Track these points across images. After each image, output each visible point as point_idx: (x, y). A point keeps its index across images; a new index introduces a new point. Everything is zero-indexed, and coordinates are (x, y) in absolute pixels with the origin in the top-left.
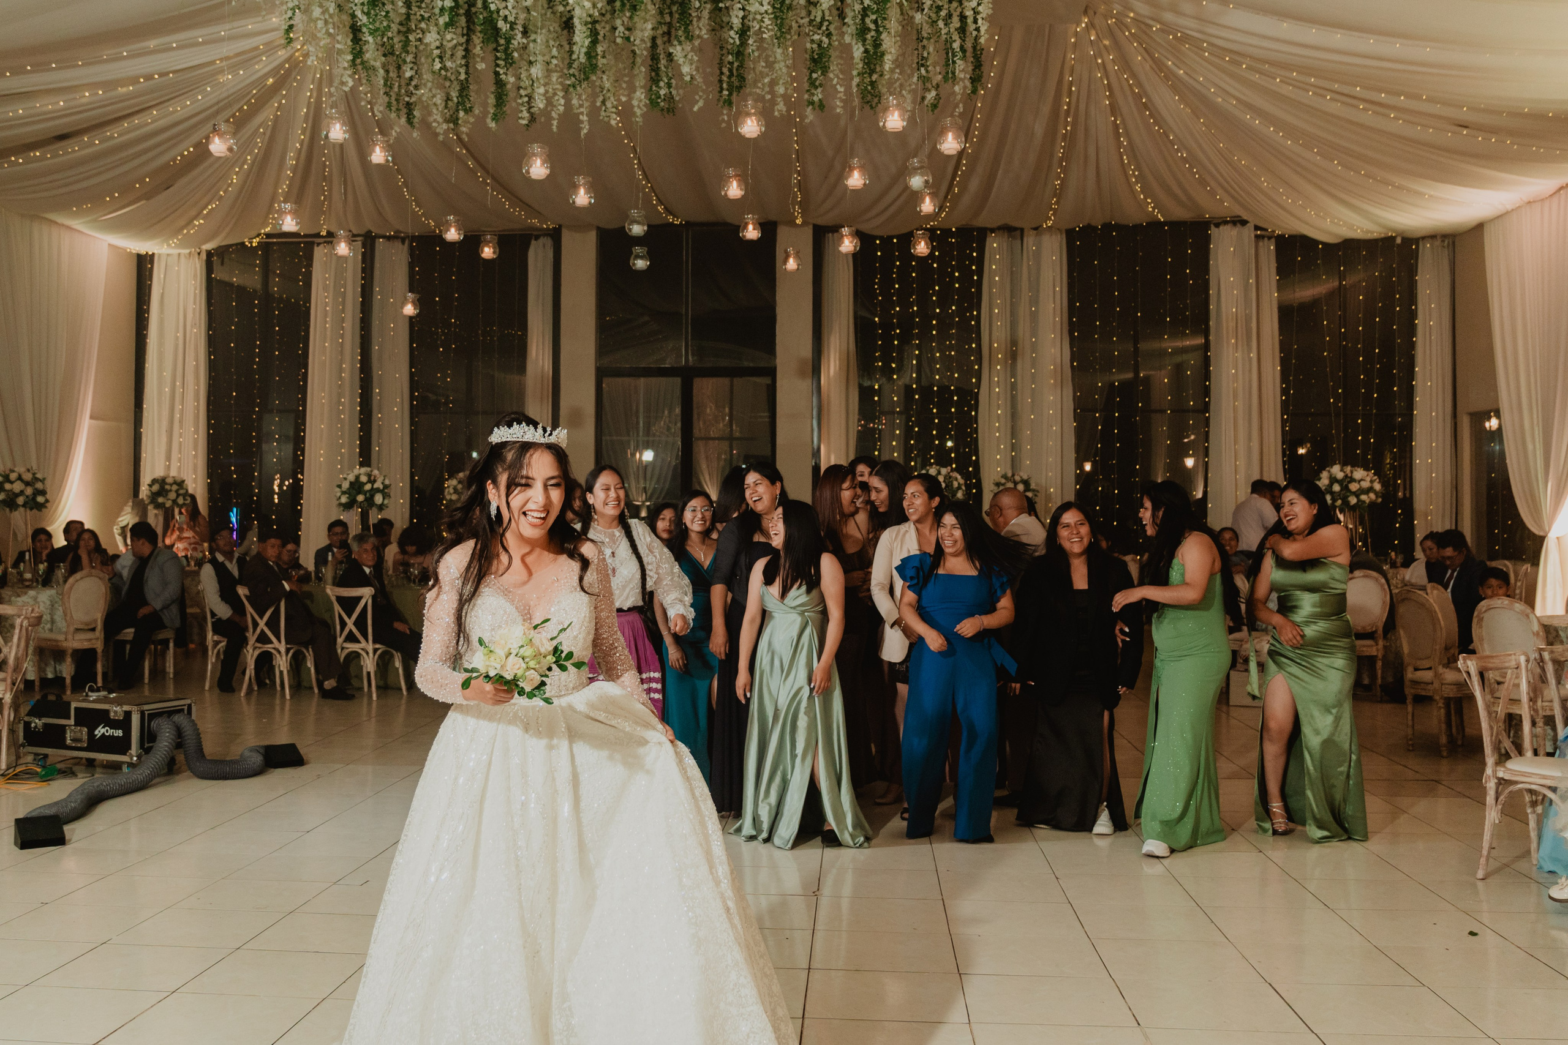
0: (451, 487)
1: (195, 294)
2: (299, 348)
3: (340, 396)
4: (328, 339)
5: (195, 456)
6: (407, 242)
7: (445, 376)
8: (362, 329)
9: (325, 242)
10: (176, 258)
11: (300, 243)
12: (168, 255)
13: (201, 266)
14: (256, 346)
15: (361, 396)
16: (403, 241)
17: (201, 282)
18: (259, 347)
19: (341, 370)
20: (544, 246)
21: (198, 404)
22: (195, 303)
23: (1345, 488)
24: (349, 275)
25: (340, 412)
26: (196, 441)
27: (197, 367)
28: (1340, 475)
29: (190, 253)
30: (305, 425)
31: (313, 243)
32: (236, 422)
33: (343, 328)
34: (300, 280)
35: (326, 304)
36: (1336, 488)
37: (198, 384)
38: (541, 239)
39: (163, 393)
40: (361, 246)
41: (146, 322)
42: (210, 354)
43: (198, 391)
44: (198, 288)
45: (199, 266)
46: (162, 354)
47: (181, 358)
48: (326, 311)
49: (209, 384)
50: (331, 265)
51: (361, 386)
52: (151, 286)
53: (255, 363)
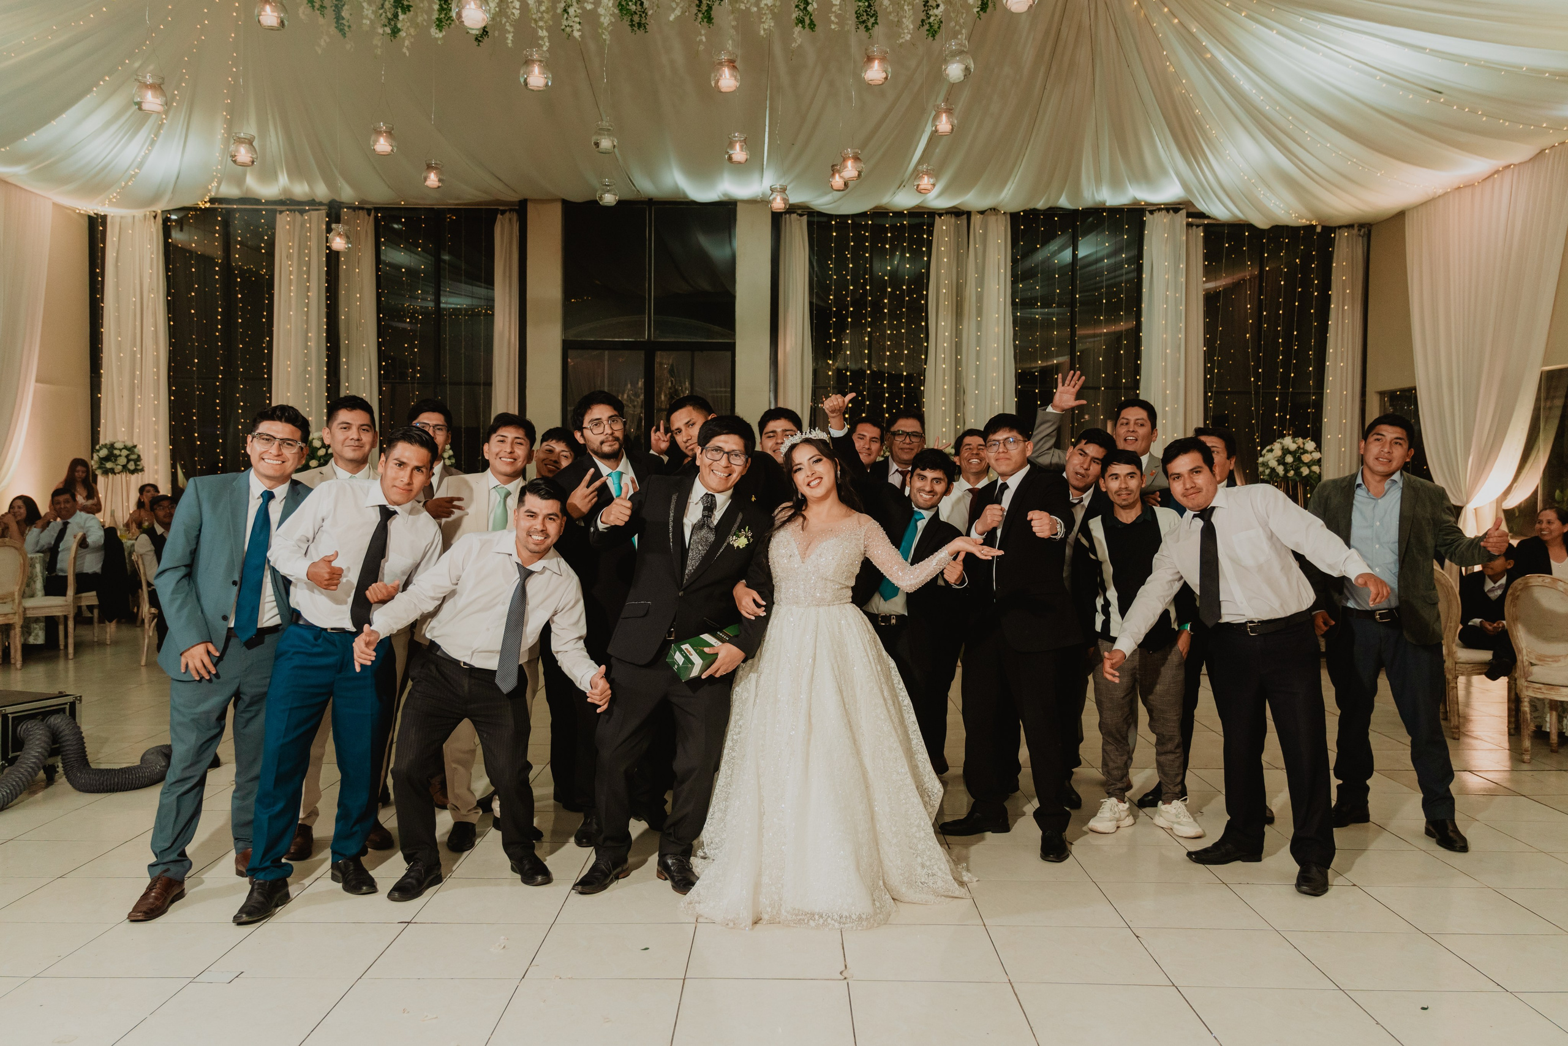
1: (152, 259)
2: (263, 316)
3: (306, 364)
4: (293, 307)
5: (156, 423)
6: (373, 212)
7: (412, 347)
8: (328, 298)
9: (288, 210)
10: (131, 219)
11: (262, 210)
12: (122, 217)
13: (157, 230)
14: (218, 313)
15: (328, 364)
16: (369, 211)
17: (158, 245)
19: (307, 339)
20: (510, 220)
21: (158, 369)
22: (152, 269)
23: (1298, 459)
24: (312, 244)
25: (306, 381)
26: (156, 407)
27: (156, 333)
28: (1293, 447)
29: (145, 215)
30: (270, 391)
32: (199, 390)
33: (308, 298)
34: (263, 248)
35: (291, 273)
36: (1289, 459)
37: (157, 350)
38: (507, 214)
39: (119, 359)
40: (325, 215)
41: (99, 286)
42: (169, 320)
43: (158, 356)
44: (155, 252)
45: (154, 230)
46: (118, 320)
47: (138, 323)
48: (291, 279)
49: (170, 350)
50: (294, 233)
51: (328, 355)
52: (103, 249)
53: (217, 330)
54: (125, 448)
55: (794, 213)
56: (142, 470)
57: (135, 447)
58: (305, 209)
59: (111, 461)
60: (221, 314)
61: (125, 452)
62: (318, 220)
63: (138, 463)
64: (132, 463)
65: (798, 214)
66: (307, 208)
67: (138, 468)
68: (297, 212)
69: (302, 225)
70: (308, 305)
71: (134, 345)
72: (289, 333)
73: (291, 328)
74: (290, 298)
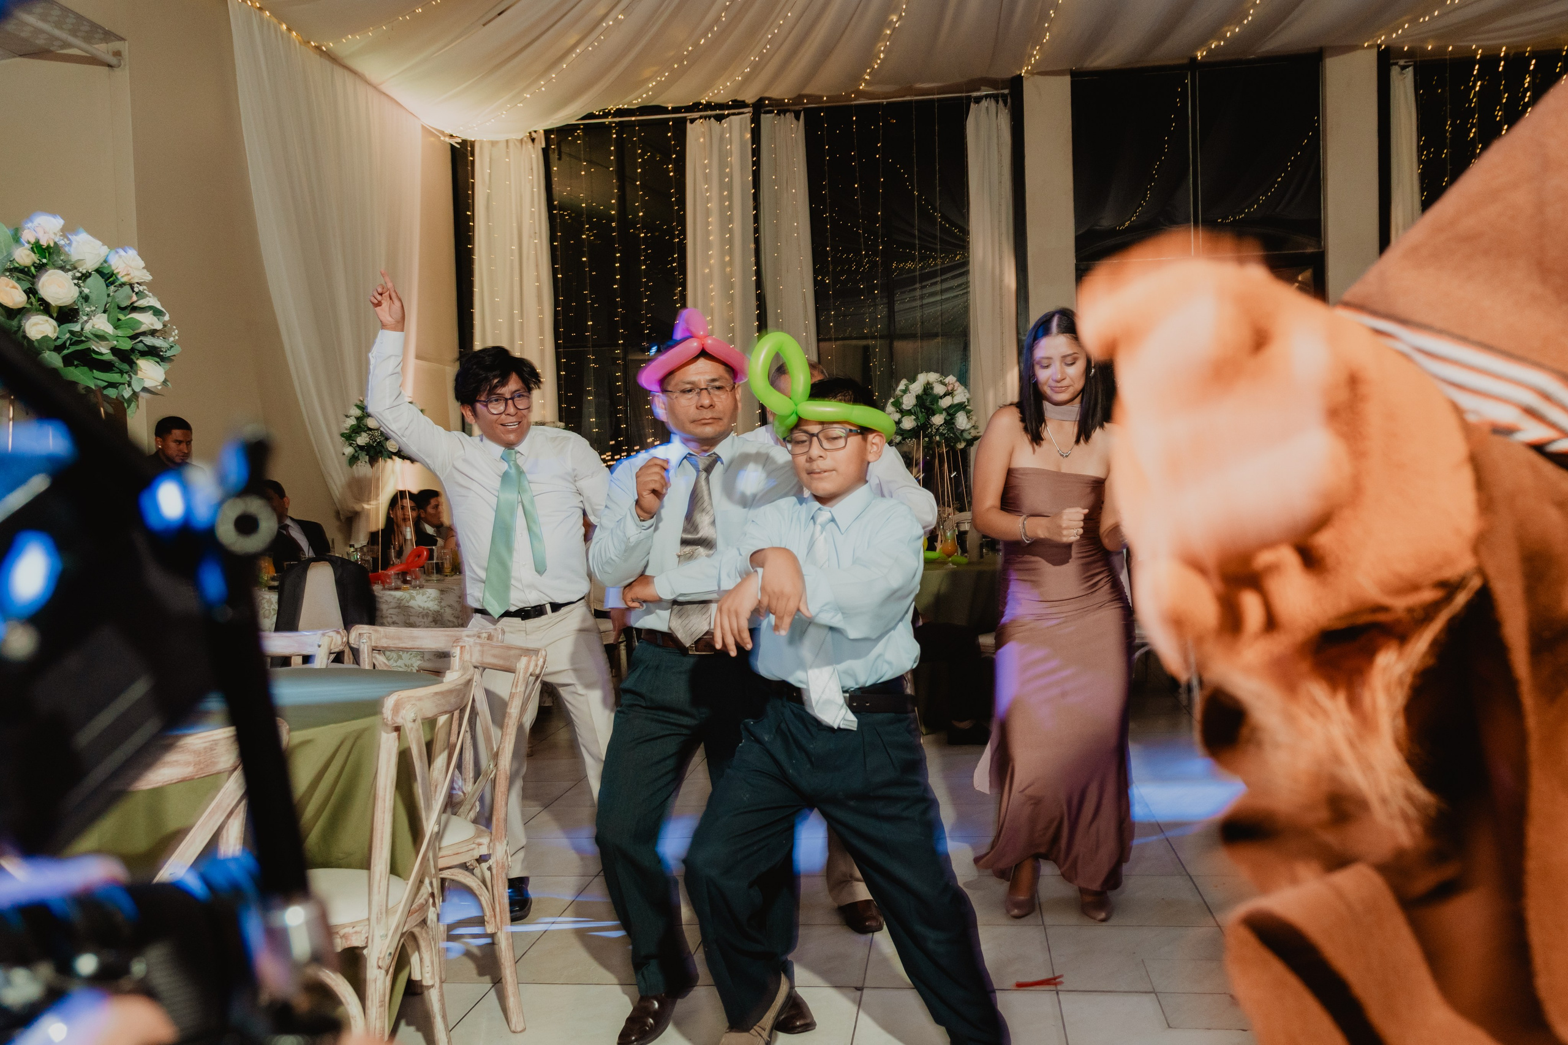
1: (533, 191)
6: (801, 116)
7: (871, 288)
9: (701, 118)
10: (503, 145)
11: (669, 120)
12: (494, 144)
13: (537, 157)
14: (614, 259)
16: (797, 114)
17: (539, 177)
18: (620, 260)
19: (732, 285)
22: (533, 205)
24: (734, 159)
27: (539, 289)
29: (522, 140)
31: (684, 121)
33: (731, 231)
34: (670, 170)
35: (708, 200)
37: (543, 311)
38: (984, 103)
40: (749, 122)
42: (555, 272)
43: (541, 322)
44: (536, 185)
45: (534, 155)
47: (517, 278)
48: (708, 208)
49: (556, 314)
50: (711, 147)
52: (472, 186)
53: (615, 282)
55: (1396, 64)
58: (724, 114)
62: (741, 130)
65: (1400, 66)
66: (726, 112)
68: (712, 119)
69: (721, 138)
70: (730, 241)
71: (512, 309)
72: (708, 279)
73: (711, 273)
74: (708, 233)
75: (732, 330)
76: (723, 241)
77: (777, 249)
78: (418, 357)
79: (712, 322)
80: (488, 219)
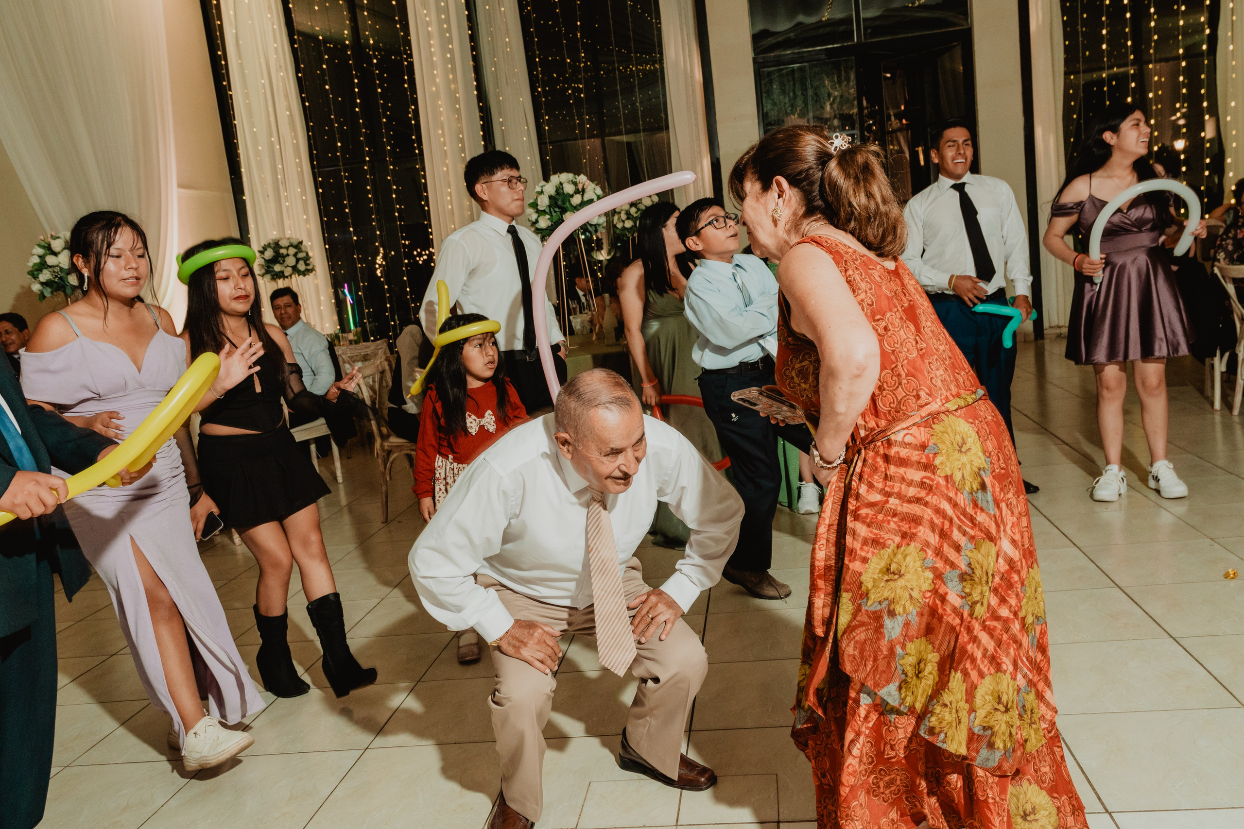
0: (623, 213)
1: (274, 30)
2: (404, 81)
4: (436, 66)
5: (307, 221)
8: (473, 49)
14: (353, 85)
15: (483, 128)
19: (457, 100)
21: (300, 160)
22: (275, 42)
26: (305, 203)
27: (291, 117)
30: (424, 169)
32: (346, 178)
33: (451, 51)
35: (428, 24)
37: (296, 138)
39: (257, 153)
41: (224, 71)
42: (303, 101)
43: (296, 147)
46: (249, 107)
47: (271, 109)
48: (429, 32)
49: (308, 136)
51: (481, 117)
52: (221, 27)
53: (356, 105)
54: (291, 245)
56: (312, 270)
57: (301, 243)
59: (279, 262)
60: (358, 85)
61: (292, 251)
63: (308, 262)
64: (302, 262)
67: (309, 268)
70: (452, 61)
71: (271, 135)
72: (436, 95)
73: (437, 91)
74: (431, 55)
75: (462, 141)
76: (446, 61)
77: (495, 64)
78: (180, 186)
79: (443, 135)
80: (240, 56)
